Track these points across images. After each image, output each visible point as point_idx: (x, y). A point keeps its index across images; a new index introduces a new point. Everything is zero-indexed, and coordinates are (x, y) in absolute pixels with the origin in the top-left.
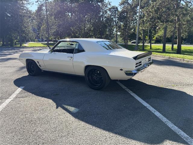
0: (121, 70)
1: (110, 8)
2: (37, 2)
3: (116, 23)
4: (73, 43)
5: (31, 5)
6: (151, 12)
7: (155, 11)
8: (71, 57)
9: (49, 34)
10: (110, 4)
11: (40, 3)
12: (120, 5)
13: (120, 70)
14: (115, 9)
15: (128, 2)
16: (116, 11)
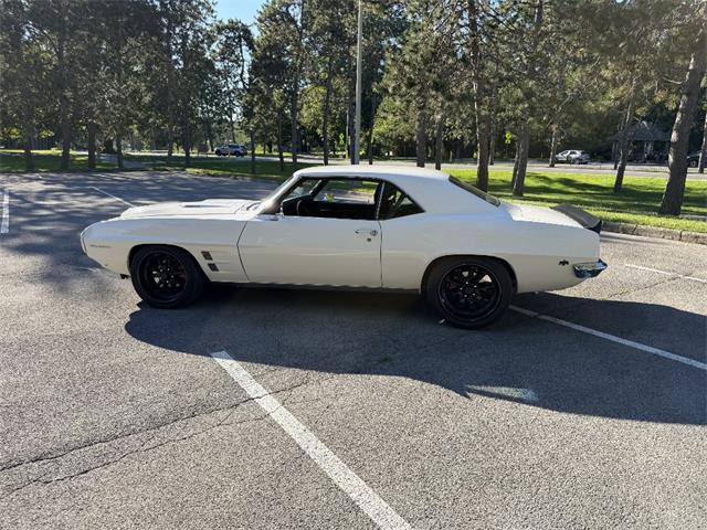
0: (564, 263)
1: (217, 27)
3: (244, 83)
10: (210, 10)
12: (260, 21)
13: (560, 263)
14: (238, 31)
15: (288, 14)
16: (243, 42)
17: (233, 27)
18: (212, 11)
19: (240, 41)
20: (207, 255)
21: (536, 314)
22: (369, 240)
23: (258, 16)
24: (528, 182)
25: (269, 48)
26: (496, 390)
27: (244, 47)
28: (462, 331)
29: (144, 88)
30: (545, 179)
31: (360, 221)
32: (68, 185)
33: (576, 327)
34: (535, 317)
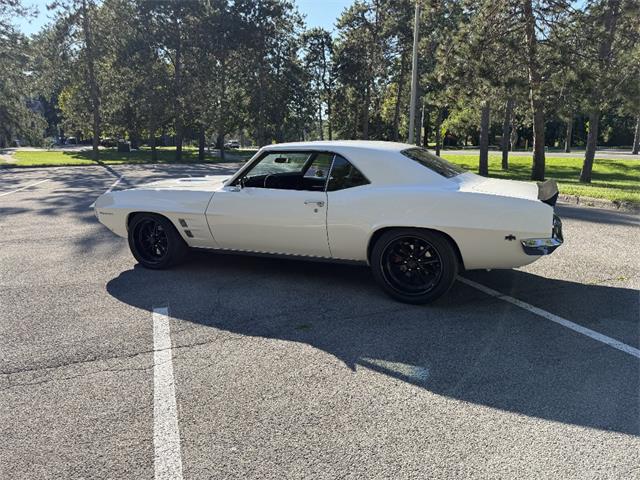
0: (511, 238)
1: (304, 36)
2: (53, 7)
3: (325, 84)
4: (283, 156)
5: (29, 18)
6: (457, 53)
7: (473, 50)
8: (320, 204)
9: (98, 120)
10: (300, 23)
11: (62, 10)
12: (339, 27)
13: (507, 238)
14: (321, 39)
15: (363, 19)
16: (326, 47)
17: (317, 34)
18: (302, 24)
19: (323, 47)
20: (183, 222)
21: (498, 294)
22: (316, 211)
23: (337, 23)
24: (595, 168)
25: (346, 50)
26: (389, 365)
27: (326, 52)
28: (402, 305)
29: (244, 93)
30: (621, 166)
31: (303, 192)
32: (170, 172)
33: (535, 310)
34: (495, 297)
